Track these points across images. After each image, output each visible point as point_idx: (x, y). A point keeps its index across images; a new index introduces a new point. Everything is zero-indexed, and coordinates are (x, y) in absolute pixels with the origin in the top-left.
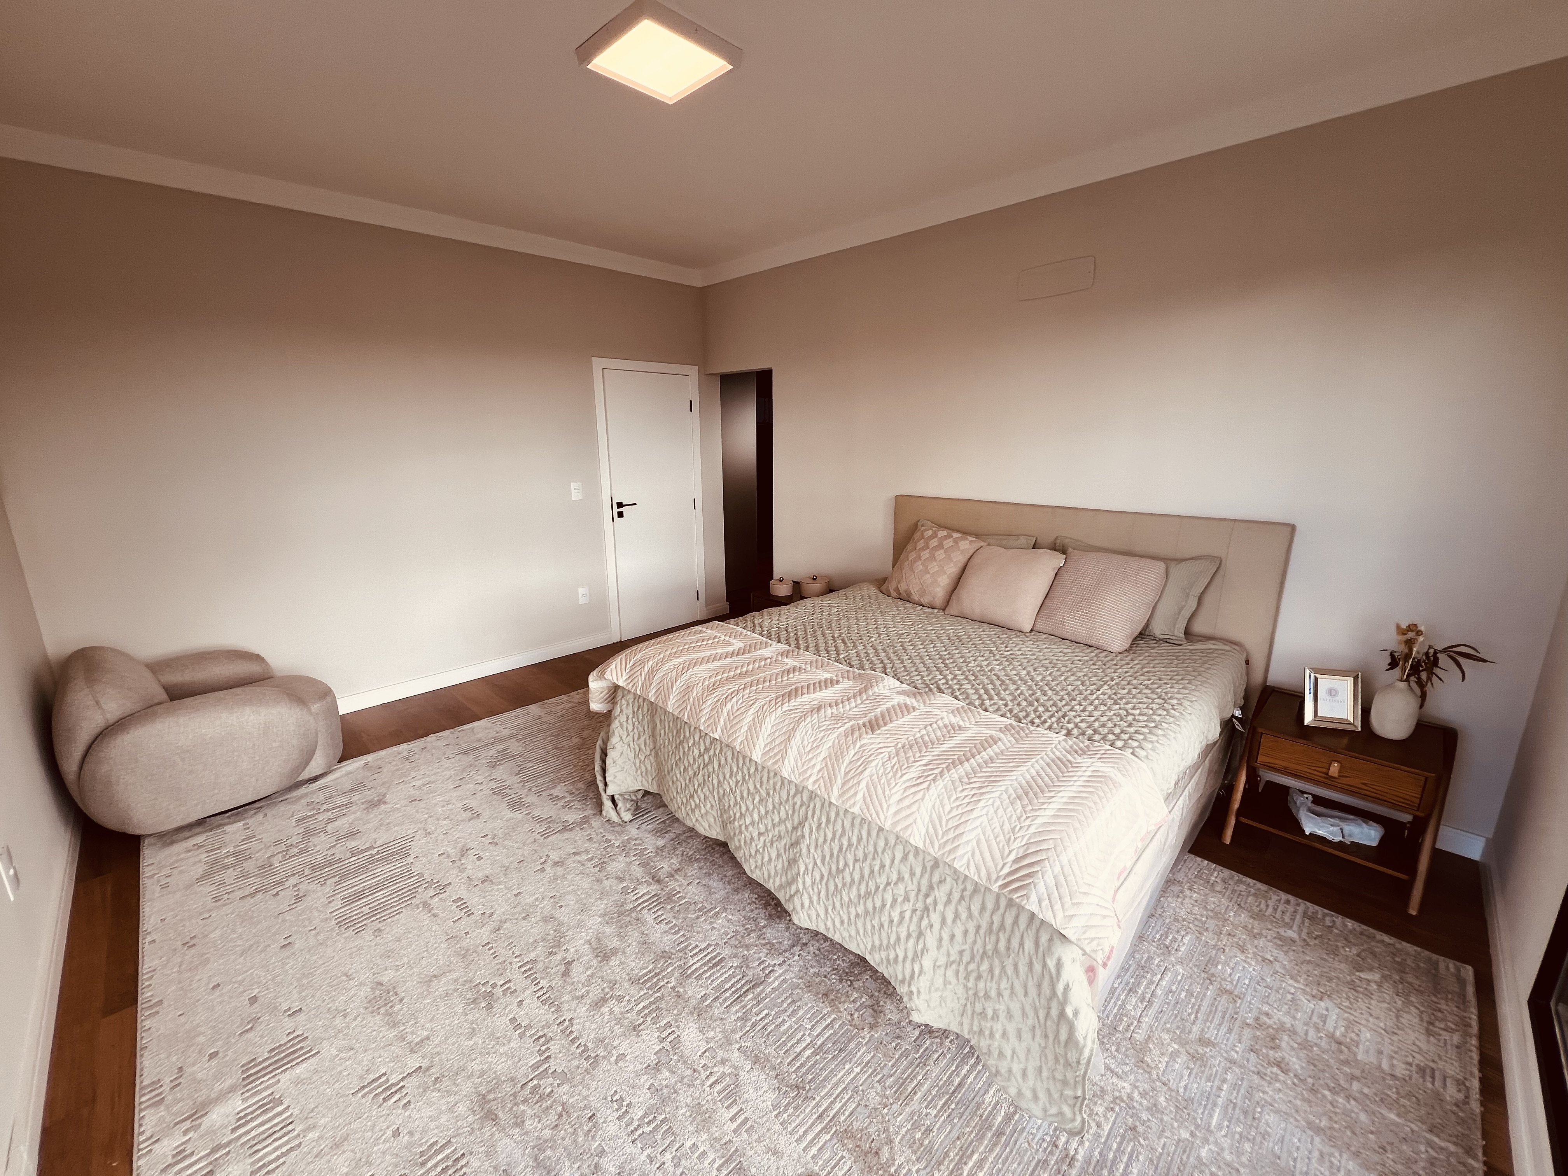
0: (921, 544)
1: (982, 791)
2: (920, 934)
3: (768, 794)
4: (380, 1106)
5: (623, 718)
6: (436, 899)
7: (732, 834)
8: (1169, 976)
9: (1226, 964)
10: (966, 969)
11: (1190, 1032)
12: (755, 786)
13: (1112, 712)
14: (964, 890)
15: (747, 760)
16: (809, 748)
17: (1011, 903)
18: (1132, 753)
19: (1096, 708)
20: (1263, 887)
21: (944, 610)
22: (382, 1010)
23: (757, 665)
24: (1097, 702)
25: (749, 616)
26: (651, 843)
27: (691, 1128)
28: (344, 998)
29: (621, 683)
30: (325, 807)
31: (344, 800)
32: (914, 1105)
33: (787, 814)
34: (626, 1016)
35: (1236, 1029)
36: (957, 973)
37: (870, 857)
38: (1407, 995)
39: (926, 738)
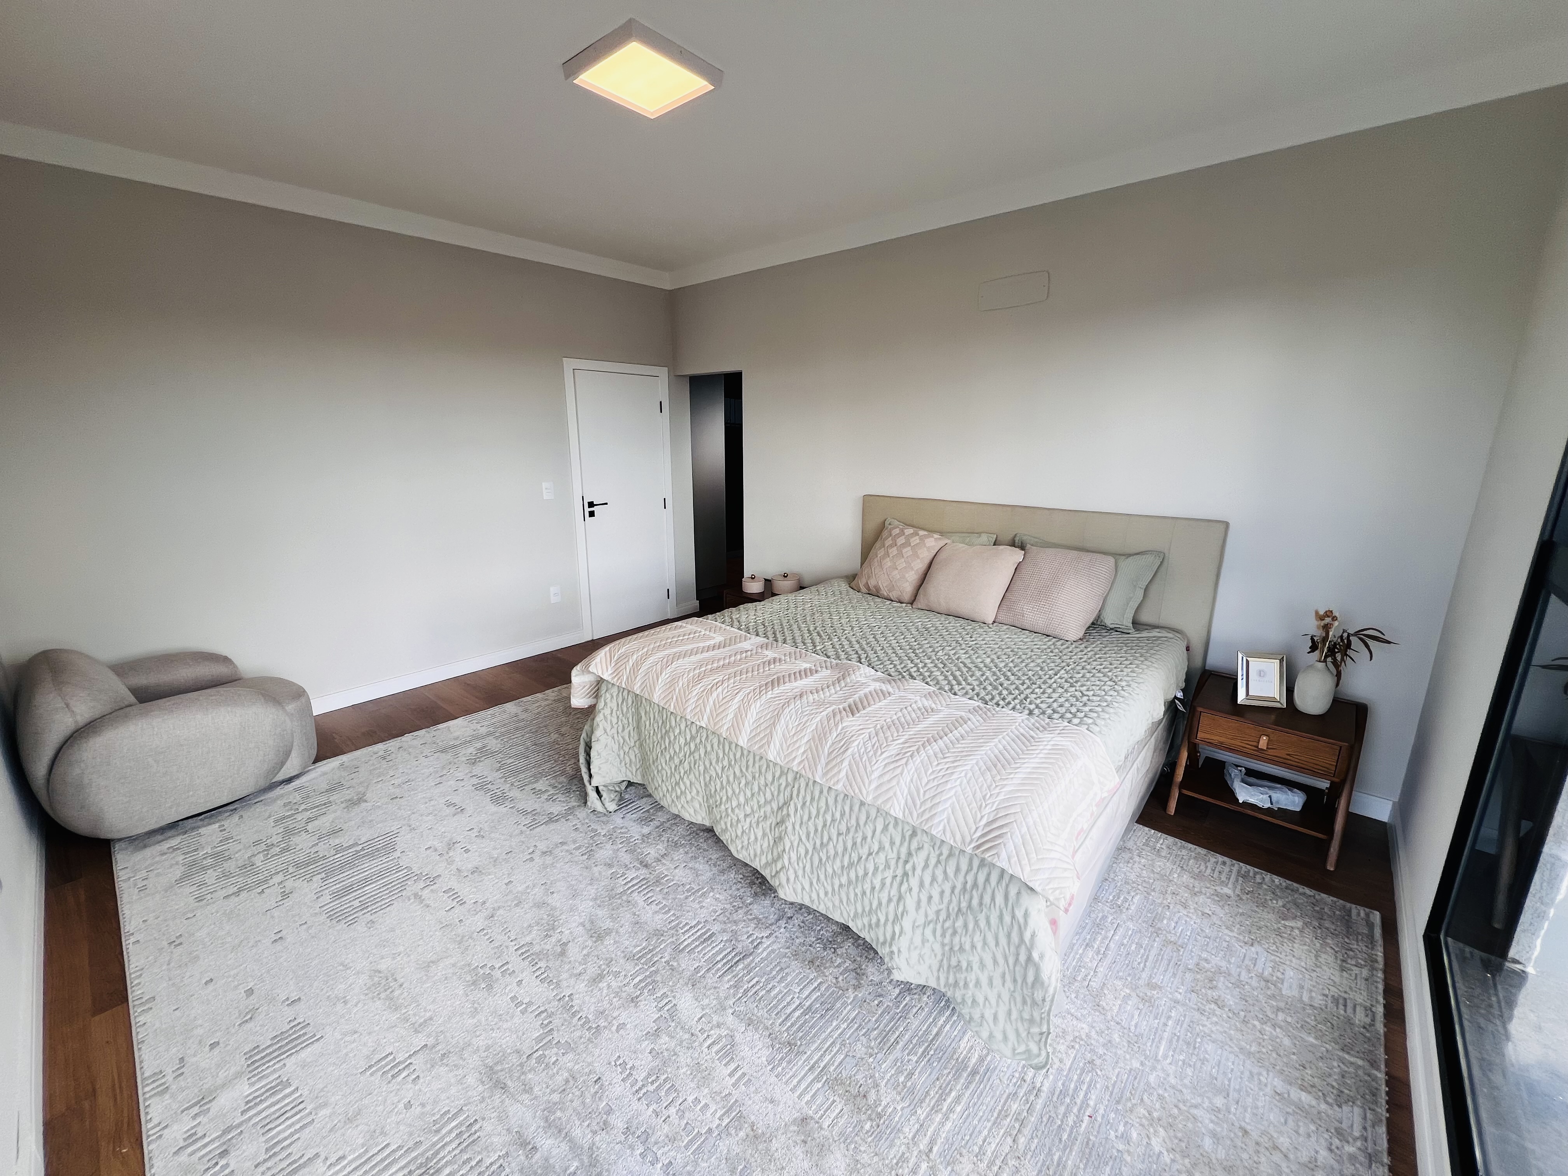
0: (889, 542)
1: (956, 764)
2: (900, 898)
3: (754, 777)
4: (389, 1082)
5: (607, 711)
6: (427, 891)
7: (718, 818)
8: (1121, 931)
9: (1170, 919)
10: (943, 927)
11: (1139, 978)
12: (741, 770)
13: (1069, 694)
14: (941, 854)
15: (733, 746)
16: (793, 732)
17: (983, 863)
18: (1088, 729)
19: (1054, 691)
20: (1203, 851)
21: (912, 604)
22: (383, 996)
23: (739, 657)
24: (1055, 685)
25: (726, 612)
26: (636, 831)
27: (692, 1085)
28: (343, 986)
29: (605, 677)
30: (303, 807)
31: (323, 799)
32: (897, 1053)
33: (773, 796)
34: (624, 989)
35: (1180, 974)
36: (934, 932)
37: (853, 830)
38: (1324, 939)
39: (903, 720)
